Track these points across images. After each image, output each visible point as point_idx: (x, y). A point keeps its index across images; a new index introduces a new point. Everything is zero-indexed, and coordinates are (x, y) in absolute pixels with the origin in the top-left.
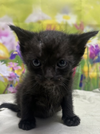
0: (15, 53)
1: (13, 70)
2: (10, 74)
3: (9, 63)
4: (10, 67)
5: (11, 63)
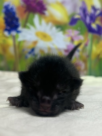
0: (77, 17)
1: (72, 40)
2: (68, 46)
3: (67, 31)
4: (69, 36)
5: (71, 30)
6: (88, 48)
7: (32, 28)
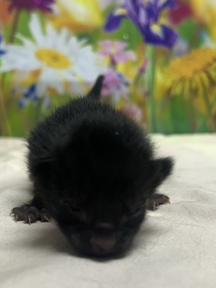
0: (119, 12)
1: (113, 63)
3: (100, 43)
4: (105, 53)
5: (108, 42)
6: (147, 76)
7: (27, 42)
